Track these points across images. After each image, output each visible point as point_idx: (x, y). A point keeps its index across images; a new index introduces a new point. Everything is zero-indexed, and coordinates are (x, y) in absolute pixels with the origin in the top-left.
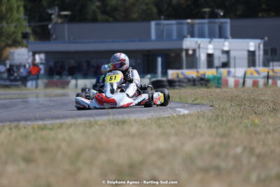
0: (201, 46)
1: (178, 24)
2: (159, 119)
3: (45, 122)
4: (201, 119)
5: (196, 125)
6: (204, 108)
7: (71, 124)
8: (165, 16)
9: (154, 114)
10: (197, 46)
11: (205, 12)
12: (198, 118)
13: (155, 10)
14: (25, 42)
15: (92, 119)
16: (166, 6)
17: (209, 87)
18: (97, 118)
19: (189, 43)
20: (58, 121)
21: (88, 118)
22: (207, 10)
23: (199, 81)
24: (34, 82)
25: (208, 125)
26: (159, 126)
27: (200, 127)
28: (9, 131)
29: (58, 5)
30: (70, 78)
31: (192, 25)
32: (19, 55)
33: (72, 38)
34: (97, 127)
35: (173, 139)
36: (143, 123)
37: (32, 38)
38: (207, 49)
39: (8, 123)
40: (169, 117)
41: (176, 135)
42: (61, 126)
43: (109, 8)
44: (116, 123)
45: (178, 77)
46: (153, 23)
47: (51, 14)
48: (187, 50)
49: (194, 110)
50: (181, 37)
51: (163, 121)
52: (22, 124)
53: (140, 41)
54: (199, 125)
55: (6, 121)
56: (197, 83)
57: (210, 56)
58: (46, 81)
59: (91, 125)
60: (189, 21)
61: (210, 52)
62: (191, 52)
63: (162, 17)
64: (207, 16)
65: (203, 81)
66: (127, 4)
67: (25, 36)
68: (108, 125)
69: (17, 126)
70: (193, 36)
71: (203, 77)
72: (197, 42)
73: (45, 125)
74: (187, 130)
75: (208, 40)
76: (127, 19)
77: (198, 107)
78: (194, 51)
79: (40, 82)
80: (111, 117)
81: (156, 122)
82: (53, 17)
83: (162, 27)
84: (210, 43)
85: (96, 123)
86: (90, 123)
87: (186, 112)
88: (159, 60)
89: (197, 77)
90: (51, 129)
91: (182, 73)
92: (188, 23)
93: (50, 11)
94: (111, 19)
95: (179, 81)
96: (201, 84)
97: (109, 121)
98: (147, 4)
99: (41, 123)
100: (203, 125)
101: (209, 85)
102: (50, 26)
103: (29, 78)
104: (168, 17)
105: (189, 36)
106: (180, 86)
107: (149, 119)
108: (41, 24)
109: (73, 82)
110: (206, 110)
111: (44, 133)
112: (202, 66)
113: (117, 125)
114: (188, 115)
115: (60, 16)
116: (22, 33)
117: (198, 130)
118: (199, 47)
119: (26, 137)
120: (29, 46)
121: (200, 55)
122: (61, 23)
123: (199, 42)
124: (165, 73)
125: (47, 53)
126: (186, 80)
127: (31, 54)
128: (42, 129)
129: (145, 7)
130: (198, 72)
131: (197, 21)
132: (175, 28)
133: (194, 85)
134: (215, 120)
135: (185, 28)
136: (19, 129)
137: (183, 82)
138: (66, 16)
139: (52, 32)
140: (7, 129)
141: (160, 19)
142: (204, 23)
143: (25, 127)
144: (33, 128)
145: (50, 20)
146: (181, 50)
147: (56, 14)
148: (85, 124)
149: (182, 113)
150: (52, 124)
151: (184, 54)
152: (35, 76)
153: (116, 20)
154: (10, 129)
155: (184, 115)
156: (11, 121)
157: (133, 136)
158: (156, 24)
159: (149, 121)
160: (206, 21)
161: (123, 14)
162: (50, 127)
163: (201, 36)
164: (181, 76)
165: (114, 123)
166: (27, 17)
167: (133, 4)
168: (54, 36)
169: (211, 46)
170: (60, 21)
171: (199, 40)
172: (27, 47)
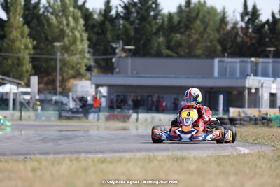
0: (264, 85)
1: (241, 62)
2: (219, 157)
3: (105, 155)
4: (262, 160)
5: (256, 165)
6: (264, 148)
7: (131, 158)
8: (228, 54)
9: (213, 152)
10: (260, 85)
11: (270, 51)
12: (259, 158)
13: (219, 47)
14: (88, 74)
15: (151, 154)
16: (230, 43)
17: (271, 127)
18: (156, 153)
19: (252, 82)
20: (118, 155)
21: (148, 153)
22: (272, 49)
23: (260, 120)
24: (96, 115)
25: (269, 165)
26: (219, 165)
27: (261, 168)
28: (69, 163)
29: (122, 39)
30: (131, 111)
31: (256, 64)
32: (82, 87)
33: (135, 72)
34: (156, 162)
35: (232, 179)
36: (203, 161)
37: (95, 71)
38: (270, 88)
39: (69, 155)
40: (229, 156)
41: (236, 174)
42: (120, 160)
43: (173, 43)
44: (175, 159)
45: (239, 115)
46: (216, 60)
47: (116, 48)
48: (250, 89)
49: (255, 150)
50: (245, 75)
51: (223, 160)
52: (83, 156)
53: (202, 78)
54: (259, 165)
55: (67, 153)
56: (258, 122)
57: (273, 96)
58: (107, 114)
59: (150, 160)
60: (253, 59)
61: (274, 91)
62: (253, 91)
63: (226, 55)
64: (271, 55)
65: (265, 121)
66: (191, 41)
67: (89, 69)
68: (167, 161)
69: (77, 158)
70: (256, 75)
71: (265, 116)
72: (260, 81)
73: (105, 158)
74: (247, 170)
75: (272, 79)
76: (190, 55)
77: (259, 147)
78: (257, 90)
79: (101, 114)
80: (170, 153)
81: (215, 160)
82: (117, 51)
83: (225, 64)
84: (274, 82)
85: (155, 158)
86: (150, 158)
87: (247, 151)
88: (221, 97)
89: (259, 116)
90: (111, 162)
91: (244, 112)
92: (252, 62)
93: (114, 45)
94: (175, 55)
95: (241, 120)
96: (263, 124)
97: (169, 157)
98: (211, 41)
99: (100, 156)
100: (264, 166)
101: (271, 124)
102: (114, 60)
103: (91, 111)
104: (232, 55)
105: (252, 75)
106: (241, 124)
107: (209, 156)
108: (105, 57)
109: (134, 116)
110: (267, 150)
111: (103, 166)
112: (264, 105)
113: (177, 161)
114: (248, 154)
115: (124, 50)
116: (86, 66)
117: (258, 170)
118: (262, 86)
119: (85, 169)
120: (93, 78)
121: (262, 95)
122: (125, 57)
123: (262, 81)
124: (226, 111)
125: (110, 86)
126: (249, 119)
127: (94, 86)
128: (102, 162)
129: (209, 44)
130: (260, 111)
131: (261, 60)
132: (238, 66)
133: (256, 124)
134: (276, 161)
135: (249, 66)
136: (80, 161)
137: (244, 121)
138: (130, 50)
139: (115, 65)
140: (67, 161)
141: (224, 57)
142: (268, 62)
143: (85, 160)
144: (93, 161)
145: (114, 54)
146: (244, 88)
147: (120, 48)
148: (144, 158)
149: (242, 152)
150: (111, 158)
151: (246, 92)
152: (97, 109)
153: (179, 56)
154: (71, 161)
155: (244, 154)
156: (71, 153)
157: (192, 173)
158: (220, 62)
159: (209, 159)
160: (270, 60)
161: (187, 50)
162: (110, 160)
163: (265, 75)
164: (242, 115)
165: (173, 159)
166: (91, 50)
167: (198, 41)
168: (117, 70)
169: (274, 86)
170: (123, 55)
171: (263, 79)
172: (90, 79)
